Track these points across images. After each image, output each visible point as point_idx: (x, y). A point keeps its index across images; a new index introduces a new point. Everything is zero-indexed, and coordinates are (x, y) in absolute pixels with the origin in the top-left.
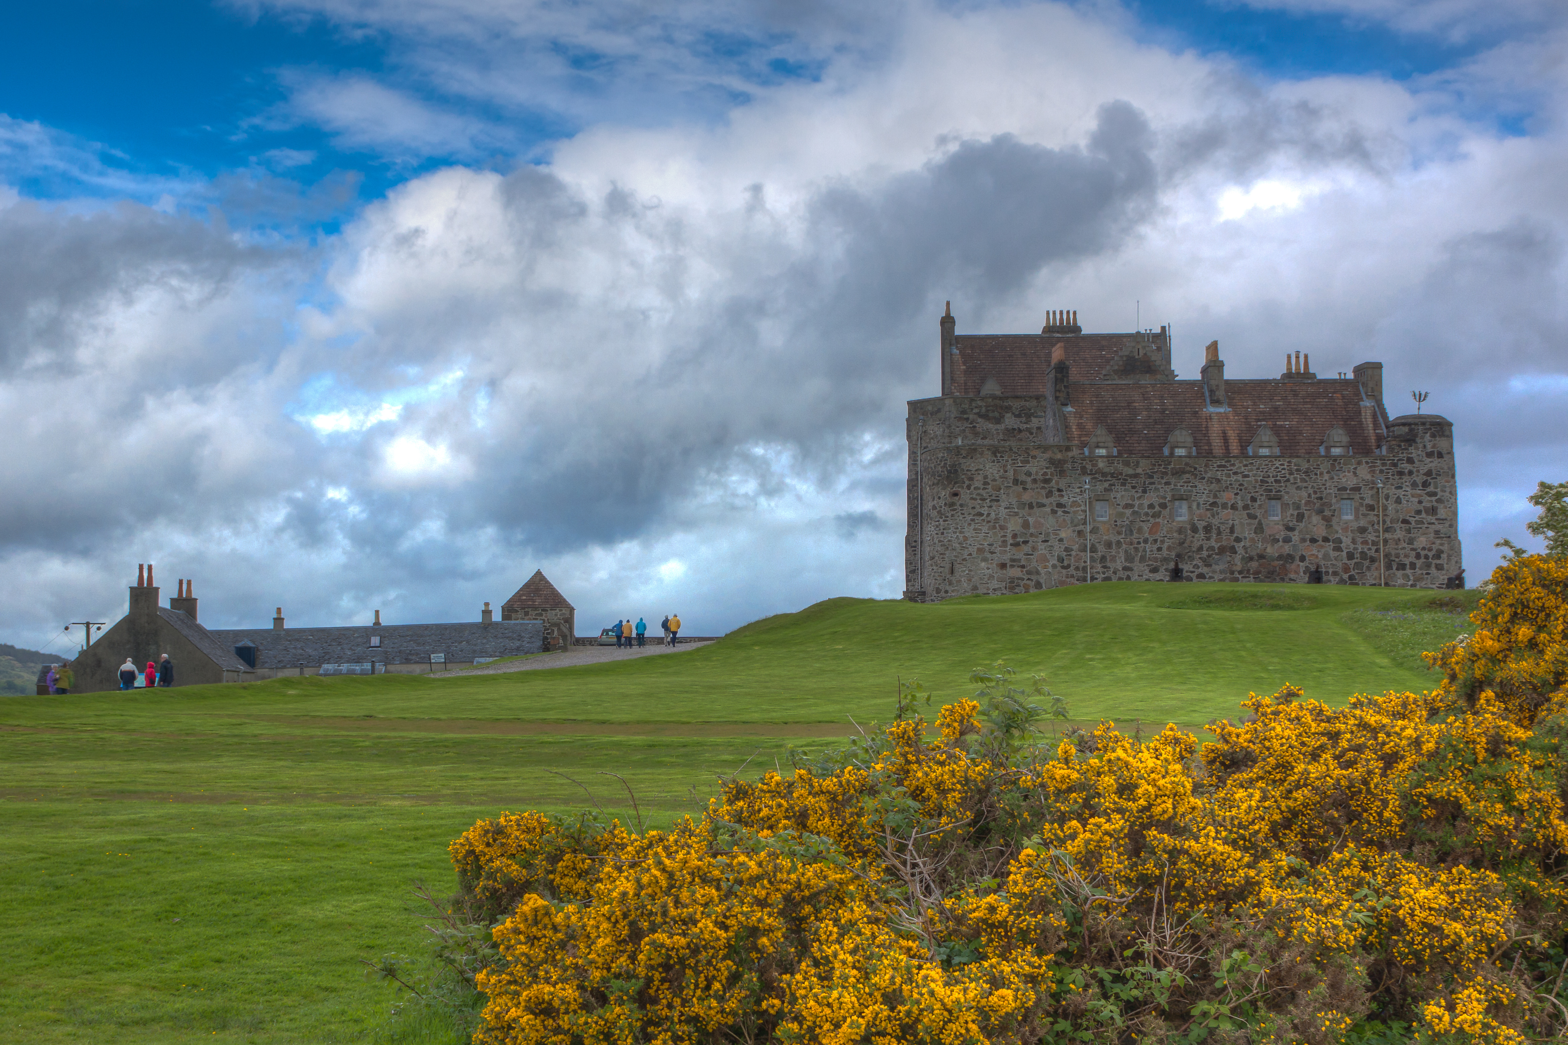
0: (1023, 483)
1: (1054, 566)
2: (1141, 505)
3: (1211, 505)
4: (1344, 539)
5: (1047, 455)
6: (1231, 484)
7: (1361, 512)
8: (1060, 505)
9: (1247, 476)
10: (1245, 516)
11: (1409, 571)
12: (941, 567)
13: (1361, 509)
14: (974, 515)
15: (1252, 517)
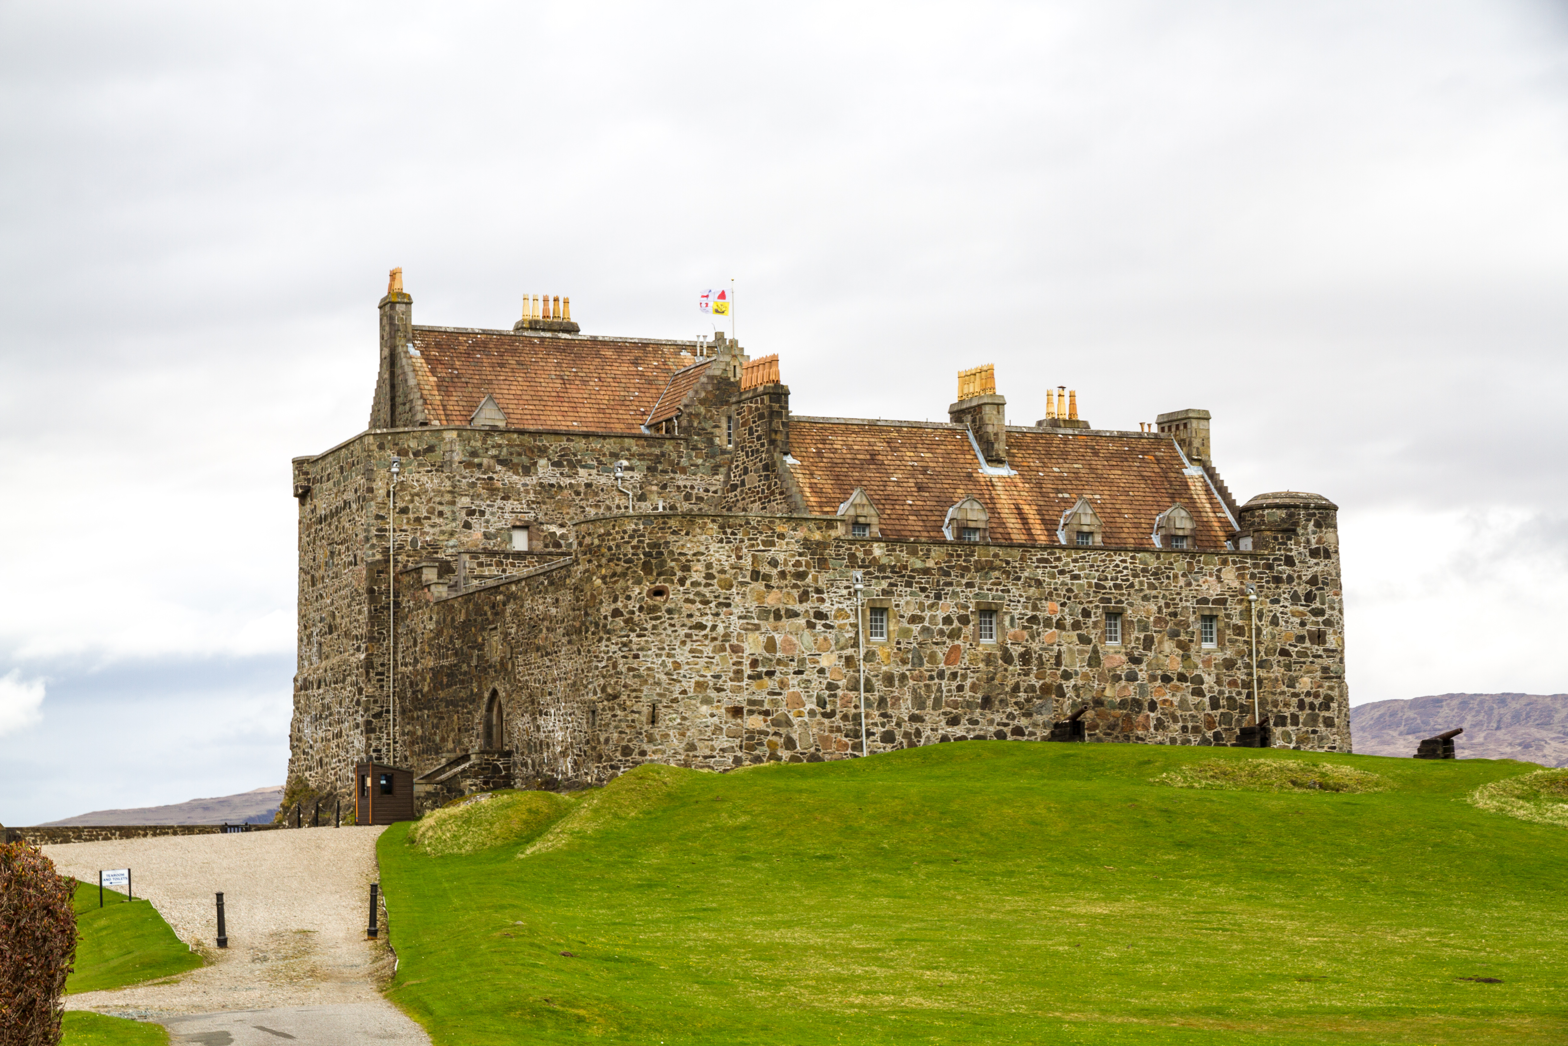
0: (767, 577)
1: (812, 713)
2: (932, 618)
3: (1029, 620)
4: (1206, 677)
5: (800, 534)
6: (1056, 589)
7: (1227, 637)
8: (820, 615)
9: (1076, 577)
10: (1075, 639)
11: (1290, 728)
12: (633, 712)
13: (1228, 632)
14: (690, 628)
15: (1084, 640)
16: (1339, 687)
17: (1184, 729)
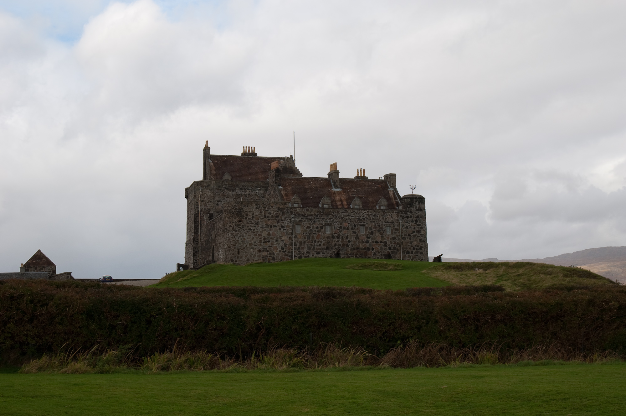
0: (268, 217)
1: (280, 251)
2: (313, 227)
3: (339, 228)
4: (388, 242)
5: (277, 206)
6: (347, 220)
7: (393, 232)
8: (282, 227)
9: (353, 216)
10: (352, 232)
11: (410, 255)
12: (234, 251)
13: (394, 230)
14: (248, 230)
15: (354, 232)
16: (424, 244)
17: (381, 255)
